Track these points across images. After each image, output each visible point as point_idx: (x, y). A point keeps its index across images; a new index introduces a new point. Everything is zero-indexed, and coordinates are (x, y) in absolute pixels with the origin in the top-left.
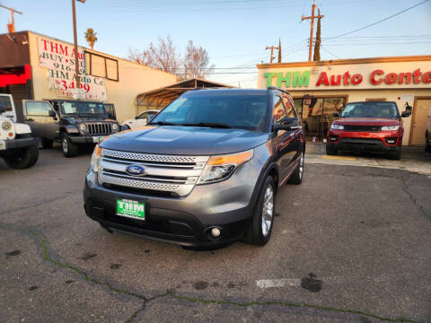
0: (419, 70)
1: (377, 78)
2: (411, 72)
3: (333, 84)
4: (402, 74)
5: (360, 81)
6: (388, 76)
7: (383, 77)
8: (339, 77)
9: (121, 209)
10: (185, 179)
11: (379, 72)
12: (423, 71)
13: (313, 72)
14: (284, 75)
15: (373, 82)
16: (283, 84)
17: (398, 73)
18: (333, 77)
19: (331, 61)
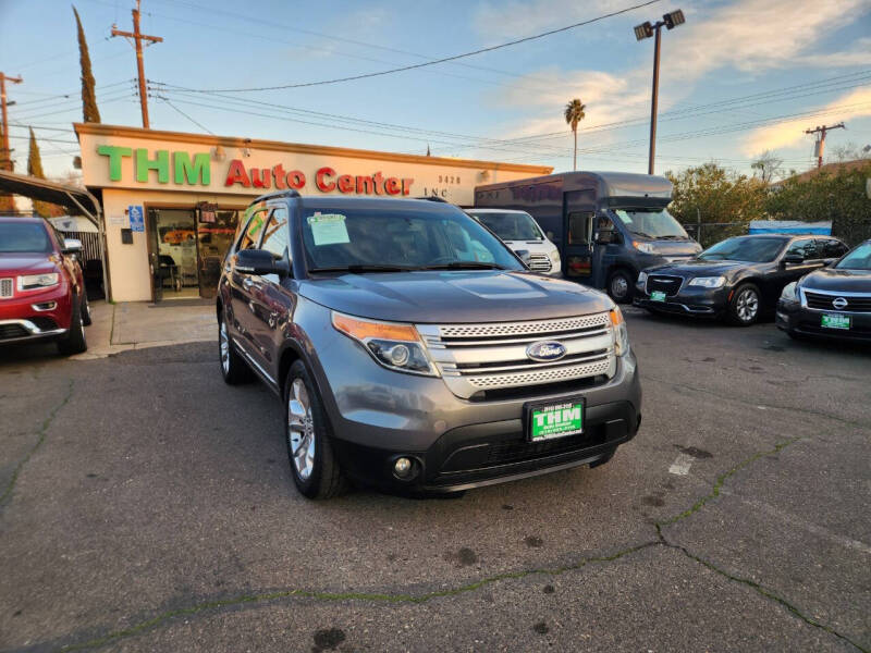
0: (379, 174)
1: (327, 181)
2: (371, 175)
3: (258, 184)
4: (358, 179)
5: (302, 184)
6: (340, 179)
7: (333, 180)
8: (266, 172)
9: (541, 428)
10: (604, 351)
11: (327, 172)
12: (386, 176)
13: (217, 157)
14: (151, 157)
15: (322, 187)
16: (151, 177)
17: (354, 174)
18: (254, 171)
19: (249, 141)
